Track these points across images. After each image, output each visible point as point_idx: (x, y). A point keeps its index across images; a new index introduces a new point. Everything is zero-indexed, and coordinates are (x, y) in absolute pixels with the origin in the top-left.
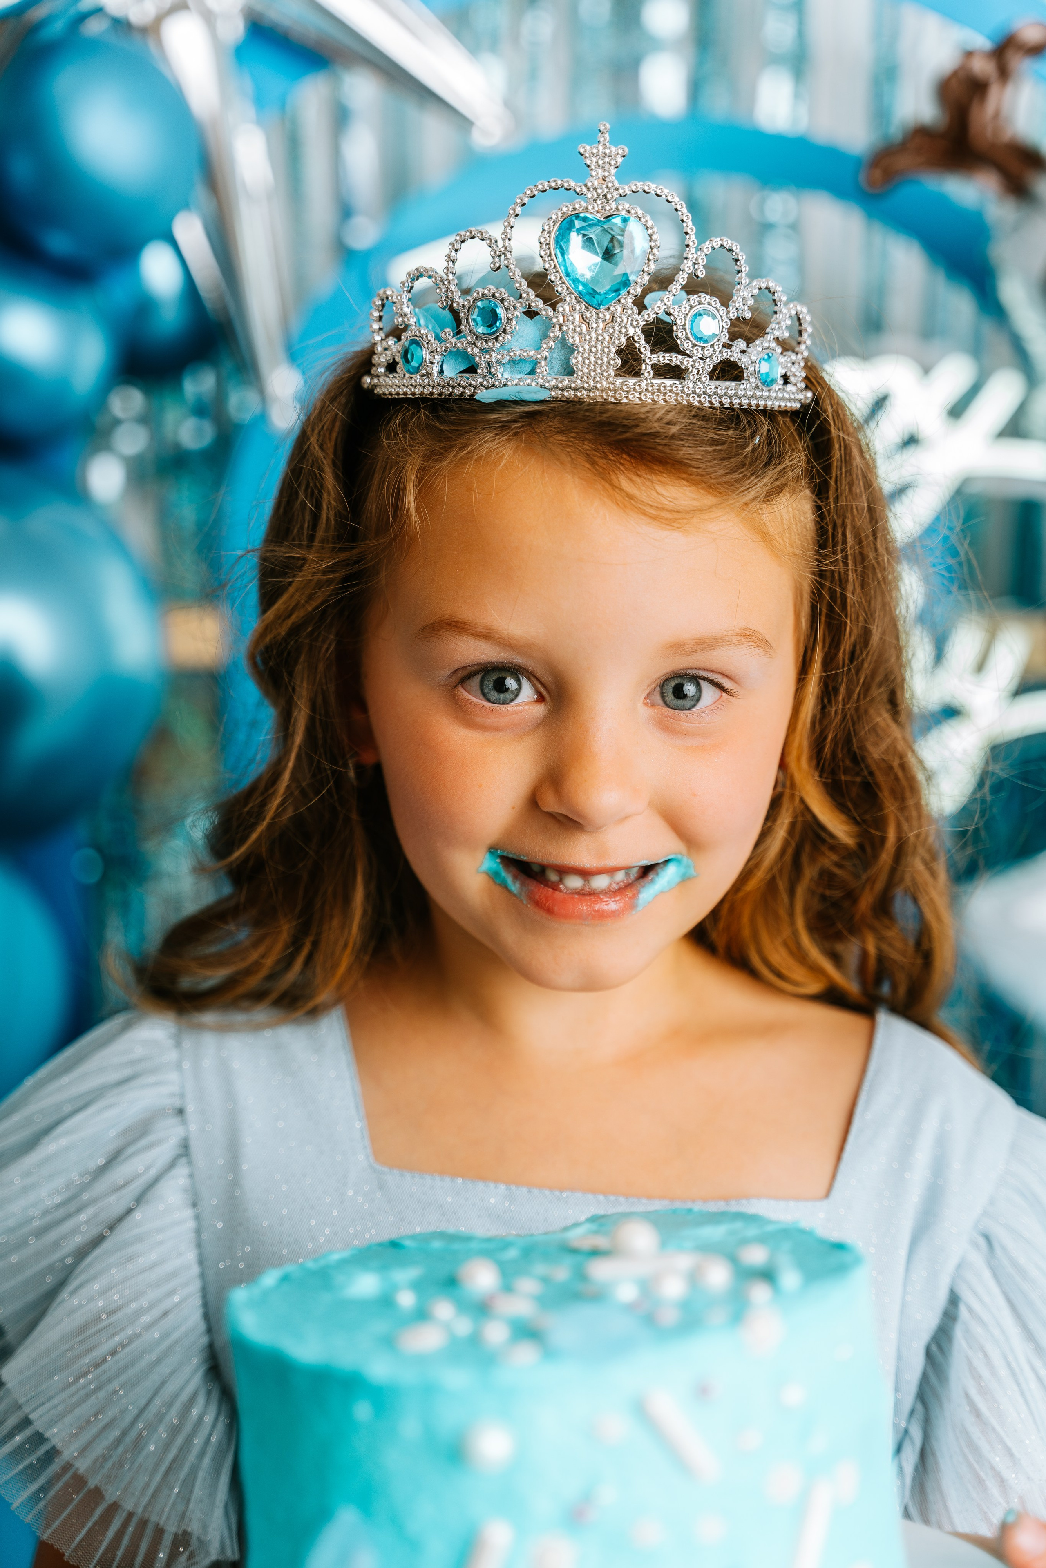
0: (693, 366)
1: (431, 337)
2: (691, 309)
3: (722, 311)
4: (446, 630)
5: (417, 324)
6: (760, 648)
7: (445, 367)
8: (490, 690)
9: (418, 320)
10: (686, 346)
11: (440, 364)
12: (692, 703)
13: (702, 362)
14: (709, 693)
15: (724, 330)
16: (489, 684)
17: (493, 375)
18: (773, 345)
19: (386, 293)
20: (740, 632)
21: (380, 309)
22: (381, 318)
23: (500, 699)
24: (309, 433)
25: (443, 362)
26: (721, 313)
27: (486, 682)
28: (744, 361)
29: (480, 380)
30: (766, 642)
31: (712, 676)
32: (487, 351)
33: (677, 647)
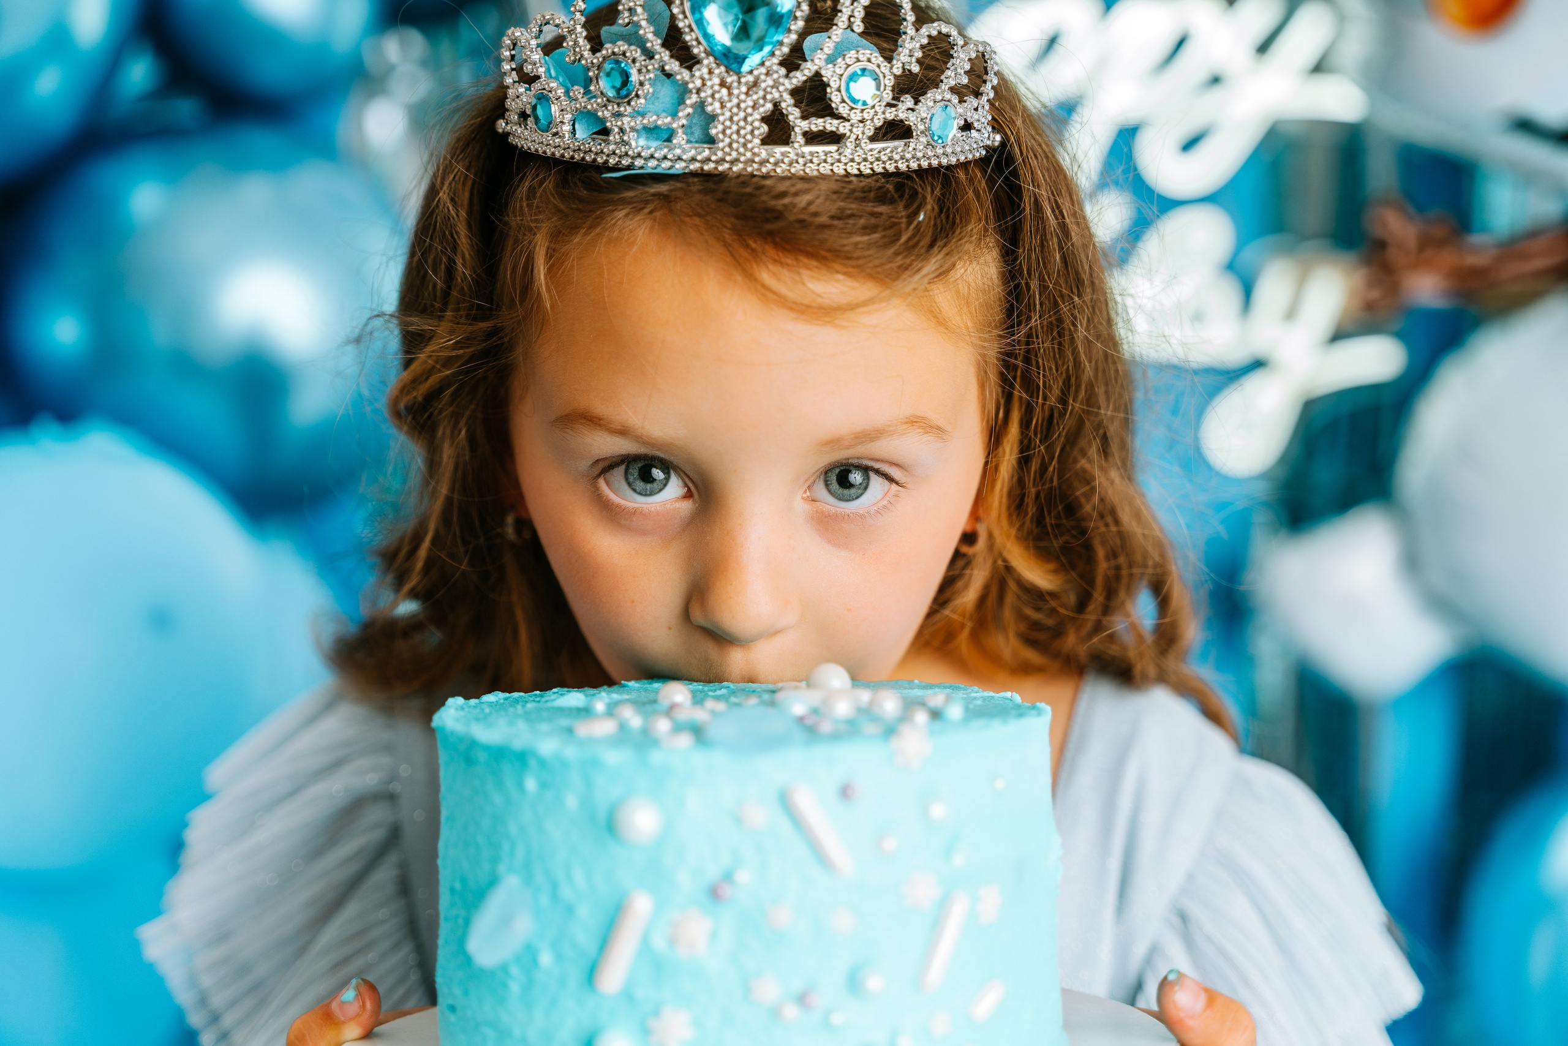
0: (851, 131)
1: (561, 92)
2: (847, 68)
3: (885, 67)
4: (581, 424)
5: (547, 74)
6: (931, 434)
7: (577, 126)
8: (635, 479)
9: (548, 70)
10: (843, 110)
11: (571, 123)
12: (860, 492)
13: (861, 125)
14: (877, 484)
15: (887, 88)
16: (635, 473)
17: (626, 143)
18: (948, 96)
19: (514, 35)
20: (906, 420)
21: (512, 48)
22: (513, 57)
23: (647, 489)
24: (438, 186)
25: (574, 121)
26: (883, 69)
27: (630, 470)
28: (912, 119)
29: (612, 147)
30: (939, 428)
31: (877, 465)
32: (618, 115)
33: (834, 442)
